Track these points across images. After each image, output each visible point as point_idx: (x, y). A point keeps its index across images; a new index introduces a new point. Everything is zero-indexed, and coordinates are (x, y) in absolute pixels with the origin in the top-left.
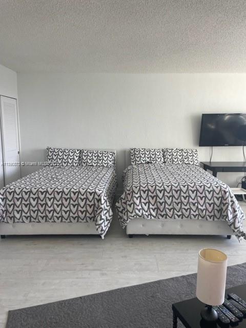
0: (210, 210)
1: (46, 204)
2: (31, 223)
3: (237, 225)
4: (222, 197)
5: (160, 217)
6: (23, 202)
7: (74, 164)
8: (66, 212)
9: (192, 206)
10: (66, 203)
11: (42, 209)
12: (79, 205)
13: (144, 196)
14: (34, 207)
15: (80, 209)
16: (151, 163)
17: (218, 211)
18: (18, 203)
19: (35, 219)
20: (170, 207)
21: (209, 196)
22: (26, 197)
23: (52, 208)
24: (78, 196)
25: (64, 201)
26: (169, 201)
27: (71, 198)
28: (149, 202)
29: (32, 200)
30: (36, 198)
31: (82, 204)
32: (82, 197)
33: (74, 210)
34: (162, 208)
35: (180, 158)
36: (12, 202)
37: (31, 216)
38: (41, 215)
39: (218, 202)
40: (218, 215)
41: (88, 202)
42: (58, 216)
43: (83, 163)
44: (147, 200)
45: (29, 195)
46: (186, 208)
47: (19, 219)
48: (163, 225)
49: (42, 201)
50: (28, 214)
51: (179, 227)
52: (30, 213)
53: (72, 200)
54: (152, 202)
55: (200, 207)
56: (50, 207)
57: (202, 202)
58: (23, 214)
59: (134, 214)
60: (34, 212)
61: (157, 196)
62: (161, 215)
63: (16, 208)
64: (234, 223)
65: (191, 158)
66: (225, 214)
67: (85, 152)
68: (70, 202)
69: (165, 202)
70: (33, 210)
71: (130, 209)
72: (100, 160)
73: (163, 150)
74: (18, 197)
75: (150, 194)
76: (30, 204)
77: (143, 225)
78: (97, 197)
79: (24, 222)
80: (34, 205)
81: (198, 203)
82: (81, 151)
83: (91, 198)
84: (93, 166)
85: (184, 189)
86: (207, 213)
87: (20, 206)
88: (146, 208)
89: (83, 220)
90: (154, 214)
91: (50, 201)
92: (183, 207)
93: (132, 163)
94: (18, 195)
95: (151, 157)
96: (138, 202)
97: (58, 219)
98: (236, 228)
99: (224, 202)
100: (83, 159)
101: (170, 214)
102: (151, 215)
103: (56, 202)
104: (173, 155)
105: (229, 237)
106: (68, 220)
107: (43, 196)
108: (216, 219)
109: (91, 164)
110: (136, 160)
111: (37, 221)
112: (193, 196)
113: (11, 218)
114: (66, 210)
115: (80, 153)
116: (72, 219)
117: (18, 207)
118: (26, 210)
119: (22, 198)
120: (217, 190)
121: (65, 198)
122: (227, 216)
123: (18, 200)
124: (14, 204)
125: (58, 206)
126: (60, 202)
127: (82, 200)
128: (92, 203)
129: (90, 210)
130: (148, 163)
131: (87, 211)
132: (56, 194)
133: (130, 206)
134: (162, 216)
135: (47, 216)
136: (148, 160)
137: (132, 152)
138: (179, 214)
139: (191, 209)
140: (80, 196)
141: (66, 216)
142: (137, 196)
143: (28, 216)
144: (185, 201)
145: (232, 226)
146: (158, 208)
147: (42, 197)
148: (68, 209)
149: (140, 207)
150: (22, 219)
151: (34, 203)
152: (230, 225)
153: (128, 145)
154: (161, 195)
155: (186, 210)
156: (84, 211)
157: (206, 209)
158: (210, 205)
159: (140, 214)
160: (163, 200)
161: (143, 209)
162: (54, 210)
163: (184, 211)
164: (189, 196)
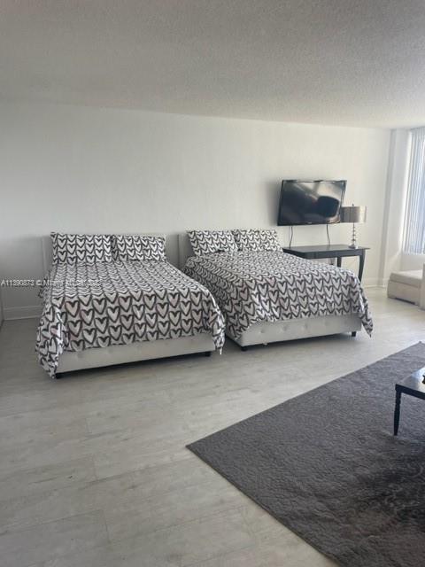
0: (338, 302)
1: (134, 315)
2: (110, 347)
3: (370, 316)
4: (350, 285)
5: (284, 318)
6: (97, 316)
7: (107, 259)
8: (164, 324)
9: (320, 300)
10: (163, 312)
11: (127, 324)
12: (181, 312)
13: (263, 291)
14: (115, 322)
15: (183, 317)
16: (223, 251)
17: (347, 302)
18: (88, 318)
19: (117, 340)
20: (295, 304)
21: (337, 285)
22: (100, 307)
23: (143, 321)
24: (179, 299)
25: (160, 309)
26: (293, 296)
27: (169, 303)
28: (270, 300)
29: (110, 312)
30: (116, 307)
31: (186, 310)
32: (186, 301)
33: (175, 320)
34: (286, 305)
35: (258, 242)
36: (78, 318)
37: (111, 337)
38: (127, 332)
39: (346, 292)
40: (347, 307)
41: (193, 307)
42: (153, 330)
43: (121, 257)
44: (267, 298)
45: (105, 304)
46: (313, 302)
47: (92, 343)
48: (285, 329)
49: (127, 311)
50: (107, 334)
51: (303, 329)
52: (109, 332)
53: (172, 305)
54: (274, 298)
55: (328, 300)
56: (140, 319)
57: (329, 293)
58: (99, 334)
59: (256, 316)
60: (115, 329)
61: (279, 290)
62: (285, 315)
63: (85, 326)
64: (366, 315)
65: (271, 242)
66: (357, 304)
67: (120, 238)
68: (168, 309)
69: (289, 298)
70: (113, 327)
71: (250, 311)
72: (147, 251)
73: (232, 232)
74: (87, 309)
75: (270, 288)
76: (109, 318)
77: (262, 332)
78: (206, 299)
79: (99, 347)
80: (114, 319)
81: (326, 294)
82: (111, 237)
83: (197, 300)
84: (137, 260)
85: (309, 279)
86: (336, 307)
87: (93, 323)
88: (267, 307)
89: (187, 333)
90: (277, 314)
91: (139, 309)
92: (310, 301)
93: (196, 253)
94: (87, 305)
95: (221, 243)
96: (257, 300)
97: (153, 336)
98: (368, 320)
99: (354, 291)
100: (118, 250)
101: (296, 312)
102: (274, 315)
103: (147, 311)
104: (248, 238)
105: (354, 334)
106: (167, 336)
107: (128, 303)
108: (344, 313)
109: (135, 258)
110: (201, 249)
111: (120, 341)
112: (319, 286)
113: (78, 344)
114: (164, 321)
115: (111, 240)
116: (172, 333)
117: (89, 325)
118: (102, 327)
119: (94, 309)
120: (344, 277)
121: (160, 304)
122: (360, 306)
123: (87, 313)
124: (82, 321)
125: (151, 316)
126: (154, 311)
127: (186, 304)
128: (200, 307)
129: (197, 317)
130: (219, 251)
131: (193, 319)
132: (147, 299)
133: (249, 306)
134: (287, 316)
135: (135, 333)
136: (218, 247)
137: (192, 236)
138: (307, 310)
139: (318, 303)
140: (182, 299)
141: (163, 329)
142: (255, 292)
143: (106, 338)
144: (311, 294)
145: (364, 320)
146: (281, 307)
147: (126, 305)
148: (167, 319)
149: (261, 307)
150: (97, 343)
151: (114, 316)
152: (362, 318)
153: (183, 227)
154: (283, 289)
155: (314, 305)
156: (189, 320)
157: (335, 302)
158: (338, 296)
159: (263, 316)
160: (286, 295)
161: (264, 309)
162: (147, 323)
163: (311, 306)
164: (315, 287)
